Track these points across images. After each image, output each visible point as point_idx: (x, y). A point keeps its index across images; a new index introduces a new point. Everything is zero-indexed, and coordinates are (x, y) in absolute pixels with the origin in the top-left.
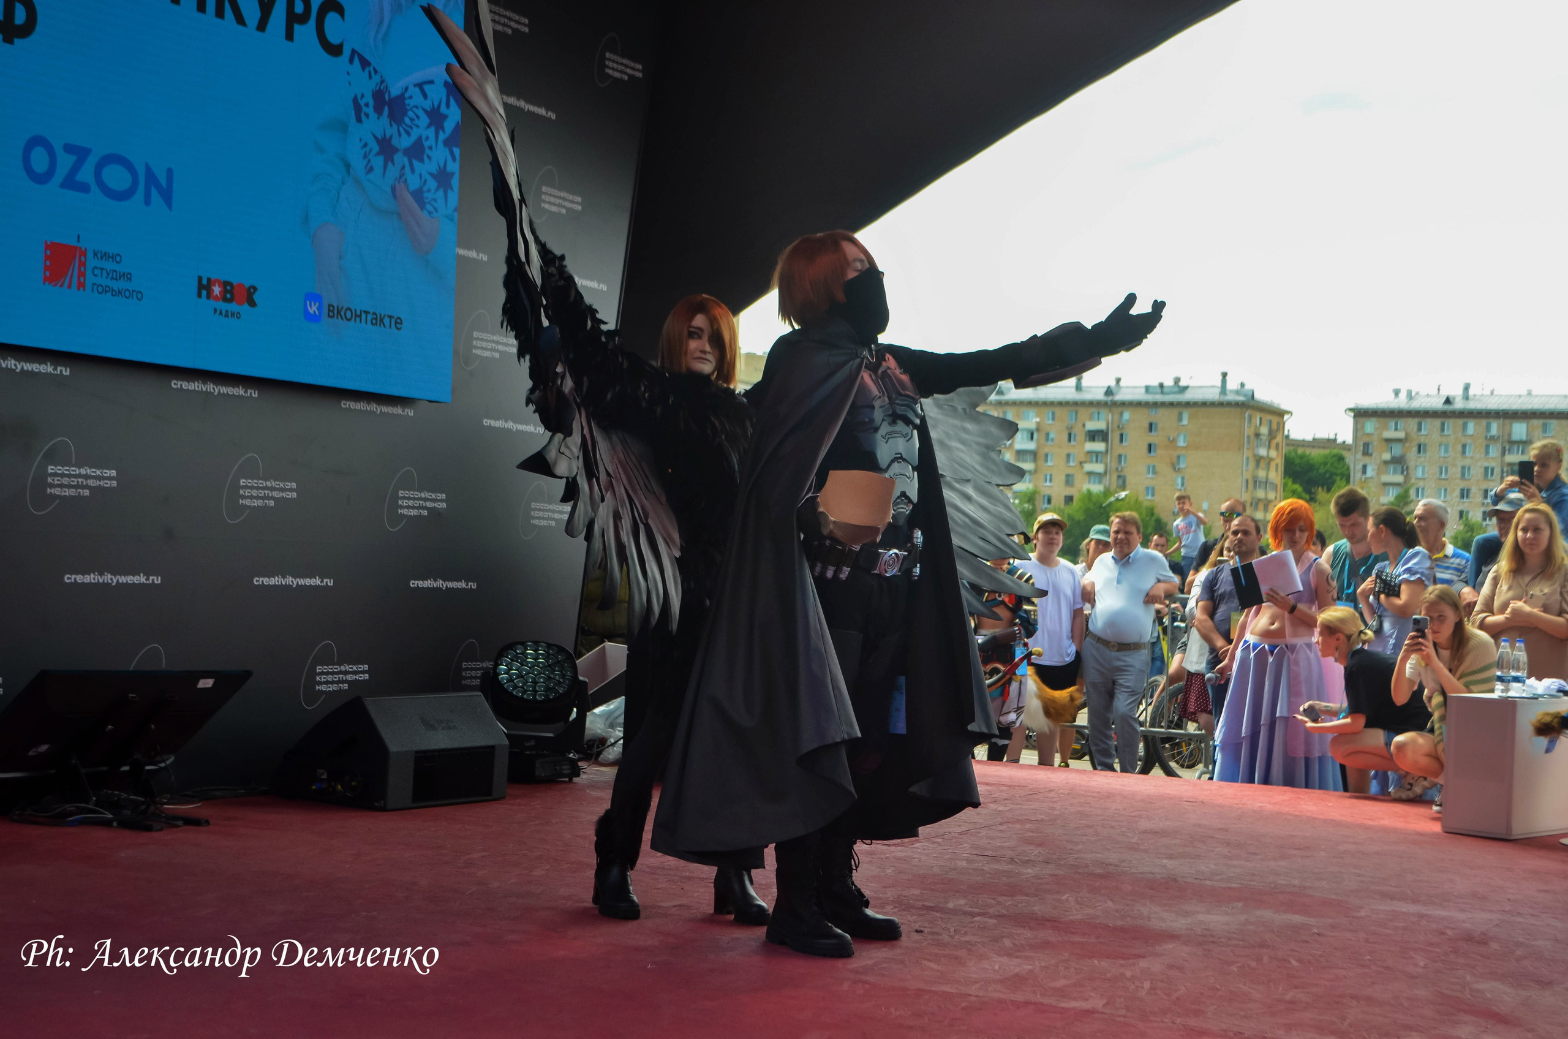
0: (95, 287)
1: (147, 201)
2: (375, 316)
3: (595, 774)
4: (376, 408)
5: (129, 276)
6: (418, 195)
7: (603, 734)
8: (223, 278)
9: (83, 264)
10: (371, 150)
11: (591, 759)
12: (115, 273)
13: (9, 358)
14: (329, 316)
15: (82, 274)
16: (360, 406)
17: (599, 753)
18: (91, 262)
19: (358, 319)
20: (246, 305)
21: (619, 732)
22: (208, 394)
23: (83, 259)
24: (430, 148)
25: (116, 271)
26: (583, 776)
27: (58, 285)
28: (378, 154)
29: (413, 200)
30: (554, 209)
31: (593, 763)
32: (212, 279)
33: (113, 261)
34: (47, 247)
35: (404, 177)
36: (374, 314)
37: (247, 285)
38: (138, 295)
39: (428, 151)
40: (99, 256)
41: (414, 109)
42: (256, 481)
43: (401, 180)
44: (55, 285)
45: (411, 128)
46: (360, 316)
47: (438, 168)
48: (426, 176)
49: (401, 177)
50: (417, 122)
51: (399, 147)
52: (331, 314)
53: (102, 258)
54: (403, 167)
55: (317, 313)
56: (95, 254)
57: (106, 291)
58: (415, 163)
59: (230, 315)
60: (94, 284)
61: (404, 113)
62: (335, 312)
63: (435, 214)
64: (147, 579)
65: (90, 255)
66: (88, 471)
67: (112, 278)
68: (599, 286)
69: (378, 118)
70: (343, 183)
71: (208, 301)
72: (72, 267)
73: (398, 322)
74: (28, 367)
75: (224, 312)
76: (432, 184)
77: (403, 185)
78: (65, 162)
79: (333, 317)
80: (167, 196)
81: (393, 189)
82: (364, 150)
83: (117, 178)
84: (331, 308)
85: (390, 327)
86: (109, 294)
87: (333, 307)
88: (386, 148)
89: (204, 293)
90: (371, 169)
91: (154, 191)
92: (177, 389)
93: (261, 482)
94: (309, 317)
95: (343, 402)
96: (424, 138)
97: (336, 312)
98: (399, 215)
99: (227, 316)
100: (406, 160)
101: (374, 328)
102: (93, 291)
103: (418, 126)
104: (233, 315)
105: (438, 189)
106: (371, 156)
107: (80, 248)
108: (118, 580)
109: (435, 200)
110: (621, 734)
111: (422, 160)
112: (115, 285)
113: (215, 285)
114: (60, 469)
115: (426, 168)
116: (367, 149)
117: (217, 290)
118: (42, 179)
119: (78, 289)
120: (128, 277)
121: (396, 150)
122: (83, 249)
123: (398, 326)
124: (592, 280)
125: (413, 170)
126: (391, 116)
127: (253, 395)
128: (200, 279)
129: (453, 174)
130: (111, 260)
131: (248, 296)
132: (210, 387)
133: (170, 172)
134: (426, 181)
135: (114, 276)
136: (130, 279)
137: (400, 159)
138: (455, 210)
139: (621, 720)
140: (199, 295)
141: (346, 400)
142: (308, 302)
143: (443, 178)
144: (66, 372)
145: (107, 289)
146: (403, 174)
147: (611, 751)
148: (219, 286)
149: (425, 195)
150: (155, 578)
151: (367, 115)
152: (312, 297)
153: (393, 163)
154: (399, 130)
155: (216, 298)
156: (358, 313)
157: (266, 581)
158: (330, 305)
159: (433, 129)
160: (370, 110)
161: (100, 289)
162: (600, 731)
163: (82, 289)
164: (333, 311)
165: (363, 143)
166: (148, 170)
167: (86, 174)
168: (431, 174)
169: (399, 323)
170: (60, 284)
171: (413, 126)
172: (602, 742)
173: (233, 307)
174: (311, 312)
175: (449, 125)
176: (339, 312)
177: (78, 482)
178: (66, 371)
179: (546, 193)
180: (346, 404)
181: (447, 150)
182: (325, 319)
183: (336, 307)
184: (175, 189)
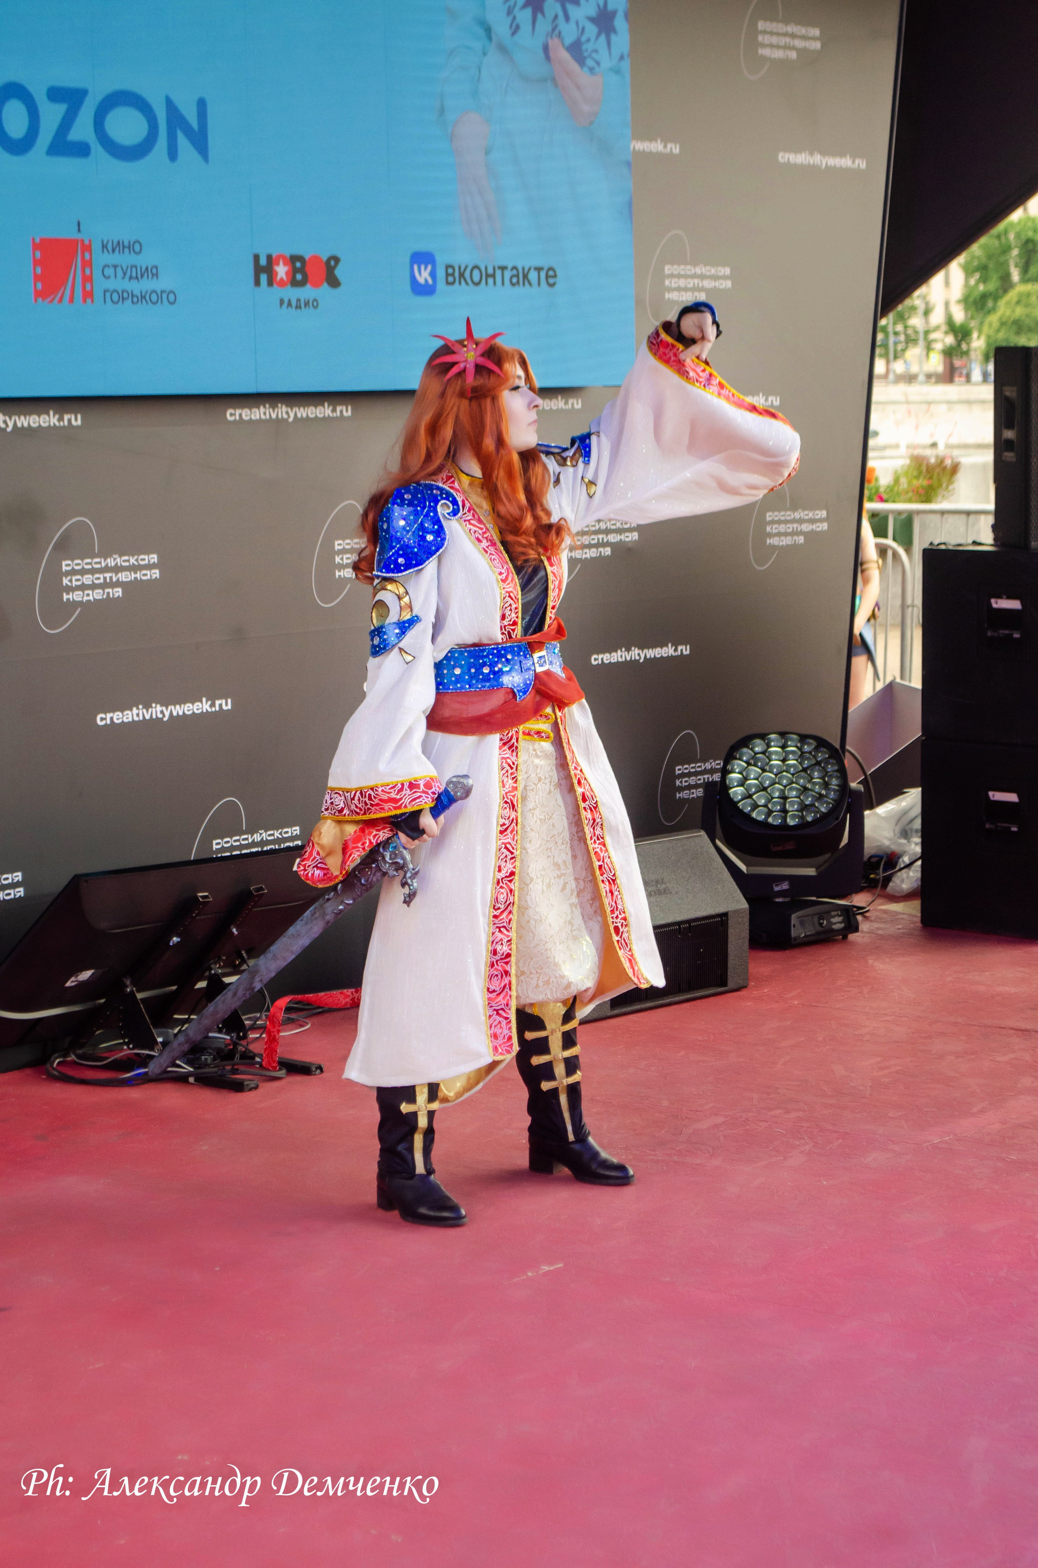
0: (108, 295)
1: (173, 154)
2: (515, 272)
7: (892, 848)
9: (87, 264)
11: (876, 887)
12: (134, 270)
14: (448, 283)
15: (87, 279)
17: (887, 880)
18: (100, 259)
21: (916, 845)
22: (279, 421)
30: (778, 54)
32: (274, 256)
34: (36, 247)
36: (514, 268)
38: (168, 297)
40: (110, 247)
53: (113, 251)
56: (104, 247)
59: (303, 306)
62: (455, 275)
65: (96, 247)
68: (853, 163)
71: (270, 289)
73: (550, 275)
74: (26, 419)
75: (294, 304)
80: (200, 142)
89: (264, 278)
92: (235, 421)
97: (457, 274)
99: (298, 307)
104: (307, 304)
112: (136, 287)
113: (278, 264)
114: (78, 564)
117: (281, 271)
119: (84, 301)
120: (152, 272)
122: (86, 242)
123: (551, 281)
124: (842, 155)
127: (345, 414)
128: (256, 258)
130: (126, 250)
132: (282, 411)
135: (134, 274)
139: (917, 824)
140: (257, 283)
144: (77, 421)
145: (125, 295)
147: (904, 876)
148: (285, 264)
152: (422, 258)
155: (282, 284)
162: (887, 843)
163: (89, 301)
164: (453, 275)
173: (307, 292)
174: (421, 280)
176: (462, 275)
177: (105, 578)
178: (76, 419)
179: (764, 33)
182: (442, 288)
184: (211, 130)
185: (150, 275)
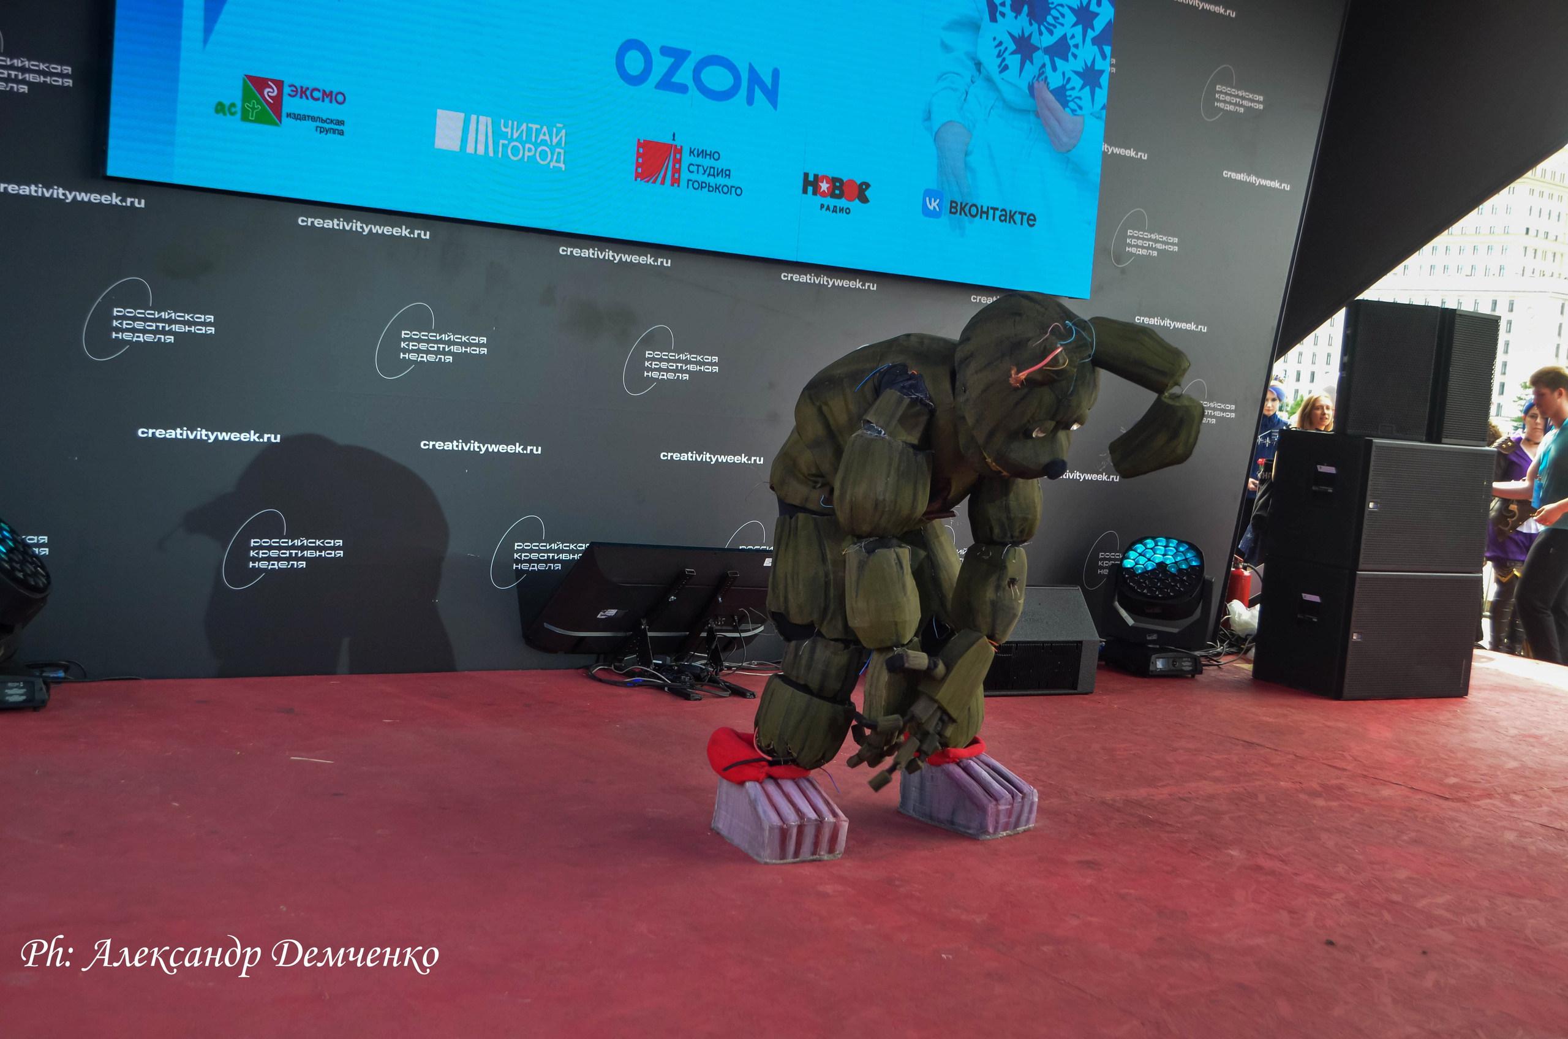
0: (690, 183)
1: (750, 100)
2: (1004, 213)
5: (728, 173)
6: (1060, 94)
10: (1006, 49)
12: (712, 170)
14: (951, 212)
18: (686, 159)
19: (984, 216)
22: (821, 285)
23: (678, 156)
24: (1076, 46)
25: (714, 168)
30: (1230, 108)
34: (639, 145)
35: (1045, 75)
38: (738, 191)
39: (1073, 49)
40: (696, 153)
41: (1059, 8)
43: (1040, 79)
44: (647, 181)
45: (1055, 27)
46: (987, 213)
49: (1040, 75)
50: (1061, 20)
51: (1039, 46)
52: (953, 210)
53: (698, 156)
54: (1044, 66)
55: (938, 209)
56: (691, 152)
57: (702, 187)
59: (838, 210)
60: (689, 180)
61: (1048, 11)
63: (1079, 112)
64: (749, 459)
67: (709, 175)
68: (1280, 185)
69: (1016, 17)
73: (1031, 219)
74: (626, 258)
76: (1077, 82)
77: (1042, 83)
79: (955, 213)
80: (772, 95)
81: (1031, 88)
82: (998, 49)
83: (717, 78)
85: (1022, 224)
88: (1024, 47)
89: (810, 189)
90: (1006, 68)
92: (787, 281)
94: (926, 212)
95: (973, 297)
96: (1069, 36)
97: (959, 208)
98: (1037, 115)
101: (1004, 225)
103: (1062, 25)
104: (841, 210)
106: (1006, 55)
108: (717, 459)
109: (1080, 98)
111: (1067, 60)
112: (712, 181)
113: (822, 182)
115: (1070, 67)
116: (1002, 48)
117: (824, 186)
119: (672, 185)
120: (726, 173)
121: (1037, 49)
122: (679, 147)
124: (1272, 179)
125: (1054, 69)
127: (871, 288)
128: (806, 175)
129: (1102, 72)
130: (708, 157)
131: (860, 192)
132: (824, 280)
134: (1069, 79)
135: (712, 173)
136: (729, 176)
137: (1039, 57)
138: (1103, 108)
140: (805, 191)
141: (977, 295)
142: (927, 198)
143: (1090, 76)
145: (704, 185)
148: (827, 183)
149: (1068, 93)
150: (758, 458)
151: (1003, 15)
153: (1032, 62)
155: (823, 195)
156: (985, 209)
158: (952, 202)
159: (1079, 28)
160: (1007, 10)
161: (696, 185)
163: (676, 185)
164: (955, 208)
166: (752, 70)
167: (684, 75)
168: (1077, 73)
173: (842, 203)
174: (931, 208)
175: (1099, 24)
176: (962, 209)
178: (667, 263)
179: (1221, 92)
180: (976, 298)
183: (959, 204)
184: (781, 89)
185: (724, 175)
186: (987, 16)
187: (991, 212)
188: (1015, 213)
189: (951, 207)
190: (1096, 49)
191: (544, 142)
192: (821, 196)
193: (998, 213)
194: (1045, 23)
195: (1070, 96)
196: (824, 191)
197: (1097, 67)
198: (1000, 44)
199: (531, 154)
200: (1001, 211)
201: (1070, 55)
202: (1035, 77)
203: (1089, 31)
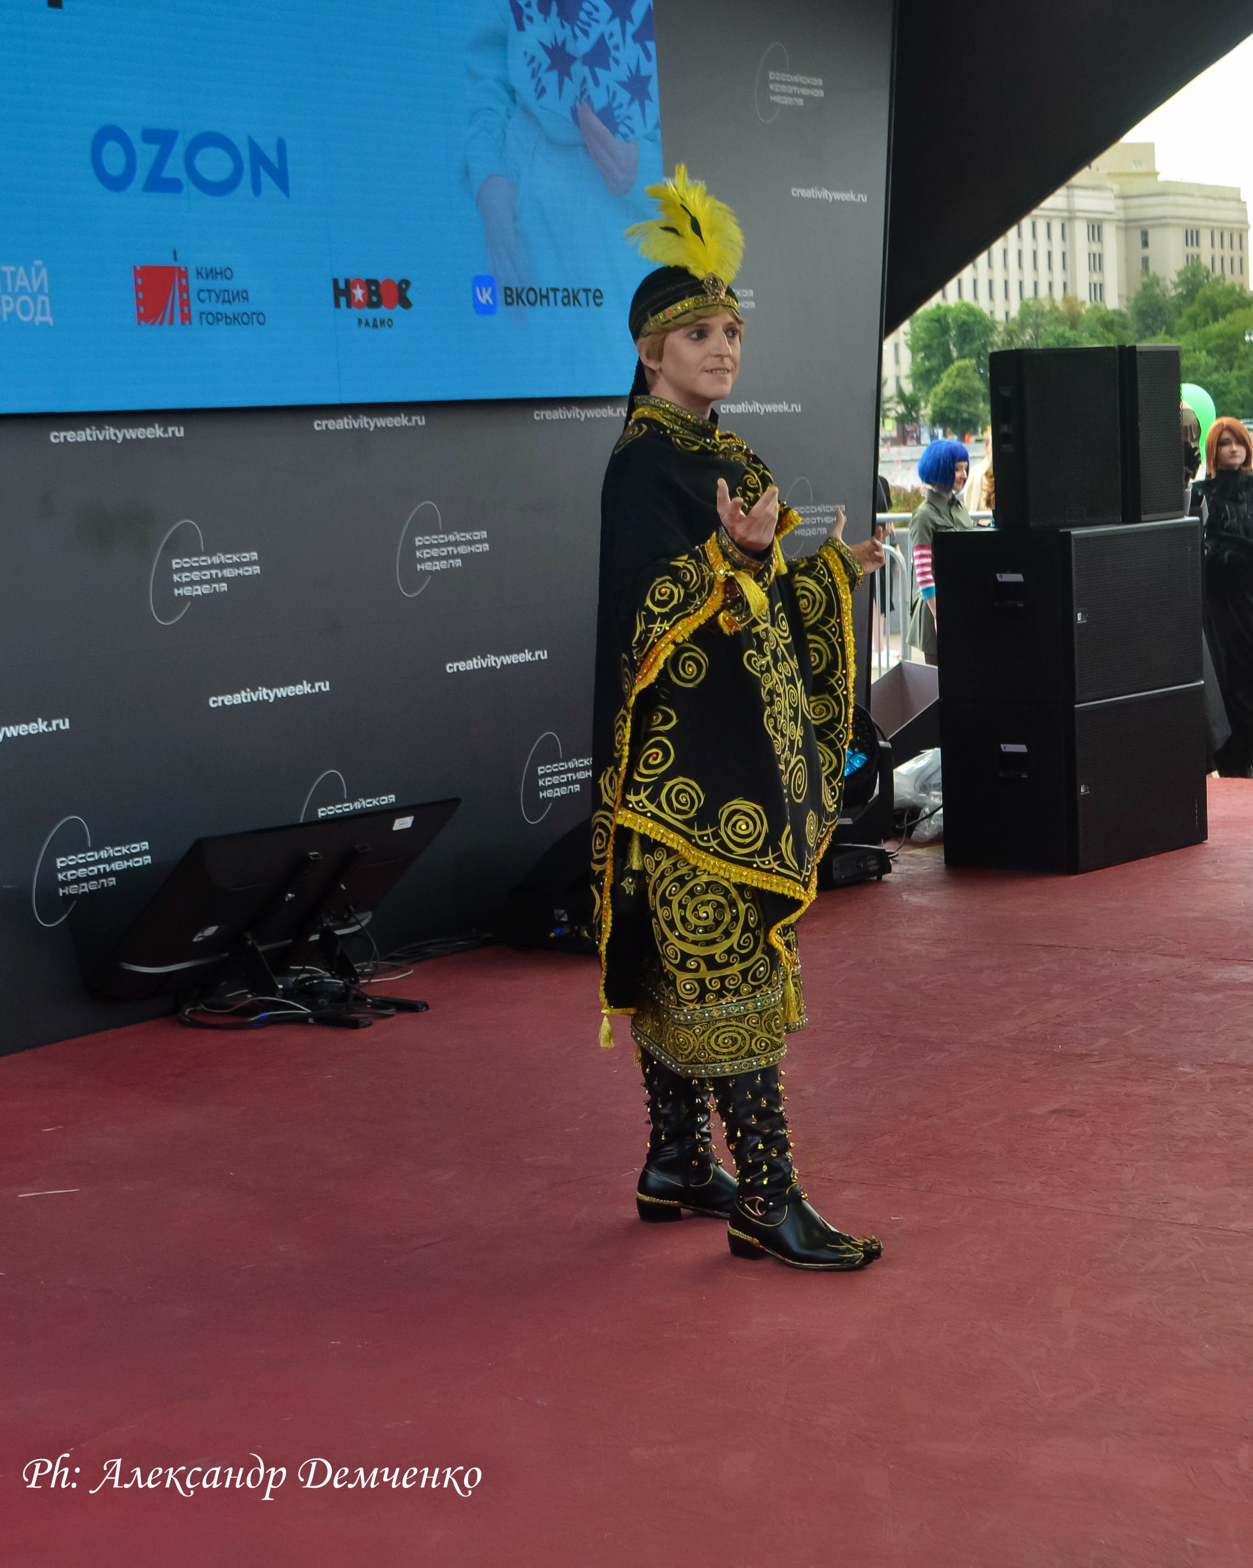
1: (257, 189)
2: (566, 293)
3: (909, 863)
4: (579, 414)
6: (607, 115)
7: (914, 801)
8: (364, 277)
9: (185, 289)
10: (540, 65)
11: (901, 836)
13: (107, 427)
16: (557, 414)
17: (911, 829)
19: (545, 301)
20: (399, 307)
21: (936, 798)
22: (362, 431)
24: (616, 48)
25: (227, 291)
26: (895, 868)
27: (157, 324)
28: (550, 69)
29: (600, 123)
30: (787, 101)
31: (905, 843)
33: (222, 278)
34: (137, 274)
36: (566, 290)
37: (397, 281)
38: (258, 318)
39: (613, 52)
40: (204, 273)
42: (436, 537)
44: (153, 324)
46: (547, 297)
47: (628, 74)
48: (614, 87)
50: (596, 15)
52: (509, 300)
53: (207, 276)
54: (584, 80)
55: (491, 302)
56: (199, 273)
58: (599, 71)
60: (202, 313)
62: (513, 296)
63: (631, 137)
64: (313, 687)
66: (223, 558)
67: (224, 301)
68: (856, 197)
69: (545, 20)
70: (509, 117)
72: (171, 299)
74: (131, 434)
76: (623, 96)
77: (585, 104)
78: (146, 154)
80: (281, 177)
81: (574, 112)
84: (508, 292)
85: (588, 304)
86: (222, 323)
87: (511, 289)
89: (343, 300)
91: (263, 172)
92: (322, 431)
93: (442, 536)
95: (536, 413)
96: (606, 36)
100: (586, 70)
101: (566, 309)
102: (201, 323)
103: (597, 21)
104: (382, 323)
105: (631, 101)
106: (541, 74)
107: (179, 268)
108: (276, 695)
109: (629, 118)
110: (939, 801)
111: (607, 67)
112: (229, 309)
113: (355, 288)
114: (186, 562)
115: (615, 75)
116: (535, 65)
117: (359, 293)
118: (118, 184)
120: (242, 295)
121: (572, 59)
123: (598, 301)
124: (846, 190)
125: (597, 82)
126: (562, 14)
127: (419, 423)
128: (336, 282)
129: (648, 79)
130: (219, 276)
132: (364, 422)
133: (281, 145)
134: (615, 94)
137: (579, 70)
138: (657, 126)
139: (938, 779)
141: (538, 410)
142: (478, 290)
144: (180, 433)
145: (219, 316)
146: (585, 90)
147: (927, 824)
149: (617, 113)
150: (322, 684)
151: (530, 19)
154: (573, 31)
156: (544, 292)
157: (462, 666)
159: (617, 21)
160: (534, 11)
161: (210, 318)
162: (909, 797)
165: (529, 57)
167: (174, 168)
168: (619, 83)
169: (598, 297)
170: (159, 319)
171: (592, 23)
172: (913, 812)
174: (483, 301)
177: (211, 574)
178: (179, 431)
179: (775, 81)
180: (539, 415)
181: (638, 46)
182: (501, 308)
184: (290, 168)
185: (241, 298)
186: (512, 25)
187: (551, 294)
188: (579, 291)
189: (506, 296)
190: (638, 47)
191: (23, 289)
192: (356, 307)
193: (560, 295)
194: (579, 23)
195: (619, 117)
196: (359, 300)
197: (643, 73)
198: (533, 59)
199: (10, 309)
200: (563, 291)
201: (611, 61)
202: (577, 97)
203: (628, 23)
